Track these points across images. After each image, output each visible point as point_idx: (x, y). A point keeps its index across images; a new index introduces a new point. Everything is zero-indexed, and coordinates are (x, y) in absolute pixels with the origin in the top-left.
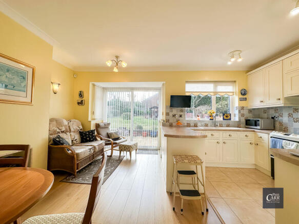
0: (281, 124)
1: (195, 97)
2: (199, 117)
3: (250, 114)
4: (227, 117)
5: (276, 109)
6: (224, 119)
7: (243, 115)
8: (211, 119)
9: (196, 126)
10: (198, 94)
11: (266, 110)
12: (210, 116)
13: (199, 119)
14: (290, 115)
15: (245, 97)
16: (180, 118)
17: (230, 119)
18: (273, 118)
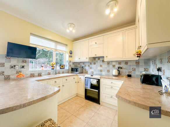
0: (85, 70)
1: (40, 51)
2: (43, 68)
3: (73, 65)
4: (62, 67)
5: (84, 63)
6: (60, 68)
7: (70, 66)
8: (52, 69)
9: (40, 75)
10: (42, 48)
11: (79, 63)
12: (52, 67)
13: (42, 69)
14: (89, 66)
15: (71, 55)
16: (22, 70)
17: (64, 68)
18: (82, 67)
